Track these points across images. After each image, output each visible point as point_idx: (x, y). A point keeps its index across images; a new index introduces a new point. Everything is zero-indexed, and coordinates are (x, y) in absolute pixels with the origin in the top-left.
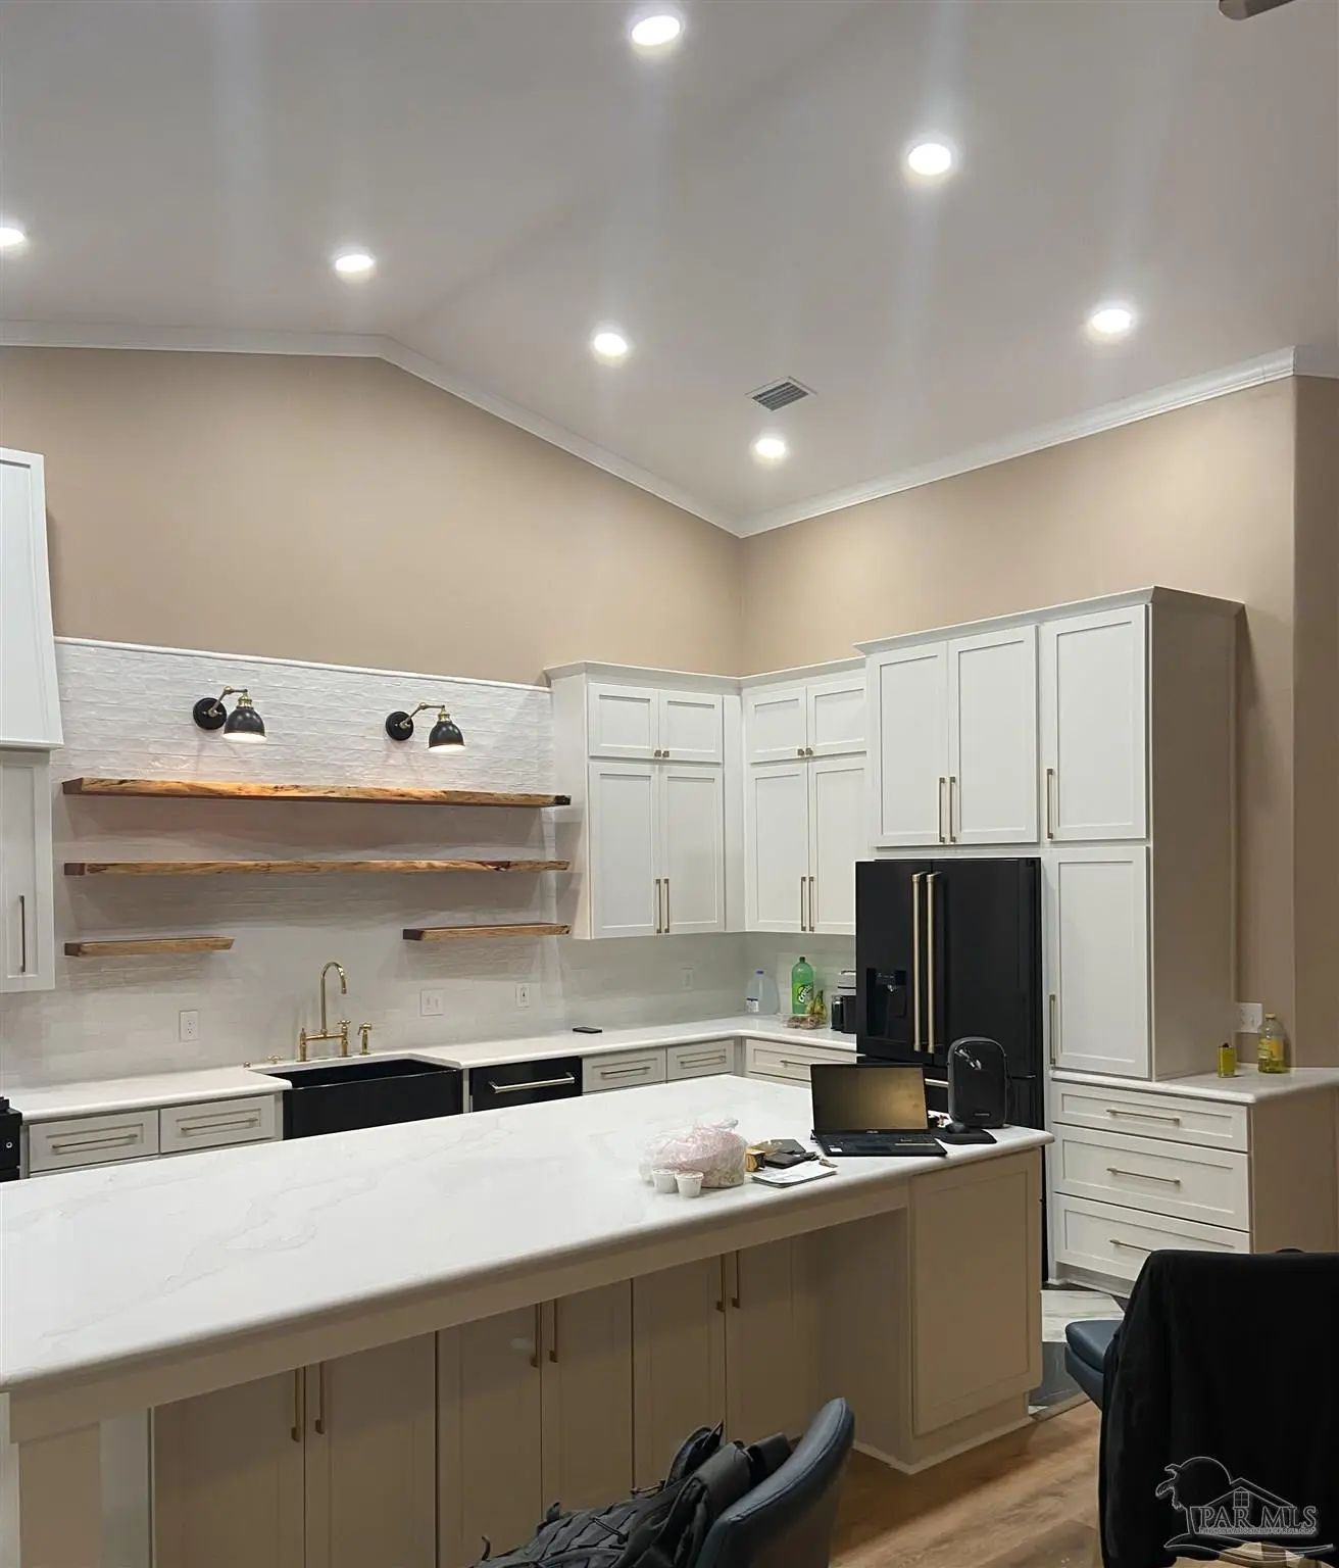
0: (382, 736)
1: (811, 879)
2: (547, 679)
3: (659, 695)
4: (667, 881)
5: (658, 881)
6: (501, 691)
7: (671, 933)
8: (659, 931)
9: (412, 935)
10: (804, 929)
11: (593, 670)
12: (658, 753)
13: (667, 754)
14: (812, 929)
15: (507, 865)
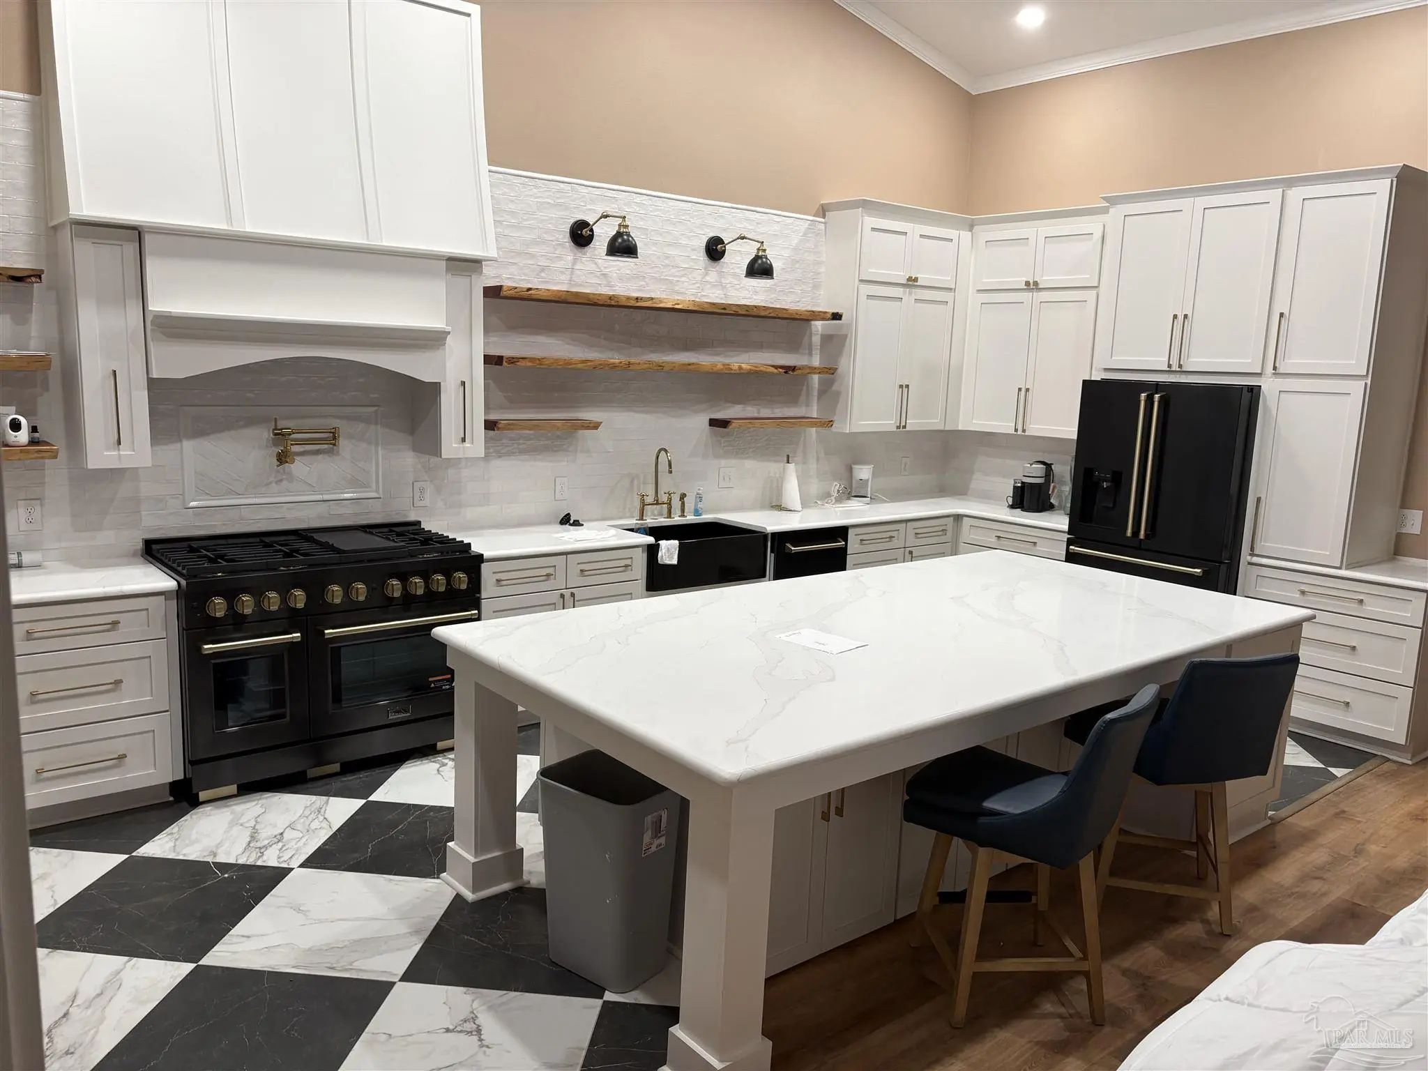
0: (702, 256)
1: (1027, 390)
2: (823, 211)
3: (915, 229)
4: (907, 386)
5: (901, 386)
6: (789, 221)
7: (908, 429)
8: (898, 427)
9: (713, 423)
10: (1016, 430)
11: (865, 205)
12: (910, 279)
13: (916, 280)
14: (1024, 431)
15: (794, 369)
